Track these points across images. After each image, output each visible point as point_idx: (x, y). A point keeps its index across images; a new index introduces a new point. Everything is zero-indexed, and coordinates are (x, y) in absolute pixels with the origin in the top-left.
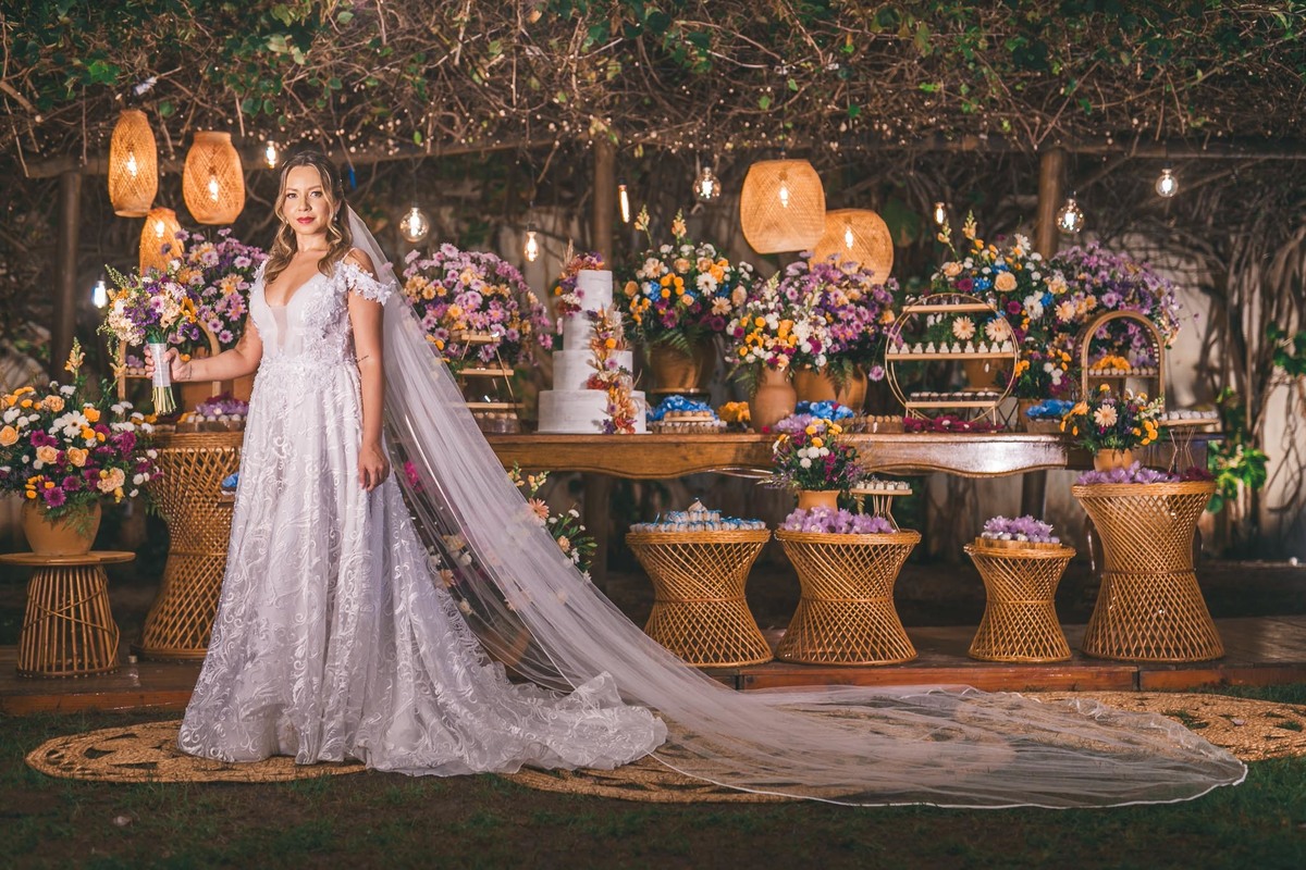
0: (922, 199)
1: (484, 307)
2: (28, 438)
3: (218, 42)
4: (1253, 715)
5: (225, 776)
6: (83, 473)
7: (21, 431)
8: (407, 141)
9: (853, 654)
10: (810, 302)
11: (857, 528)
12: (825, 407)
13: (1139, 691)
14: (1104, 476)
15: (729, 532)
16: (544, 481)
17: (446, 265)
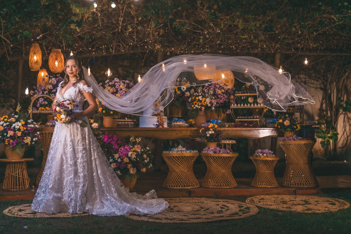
2: (6, 129)
3: (57, 26)
4: (324, 201)
5: (53, 216)
6: (20, 138)
7: (4, 127)
8: (108, 51)
9: (221, 185)
10: (210, 93)
11: (221, 152)
12: (214, 121)
13: (296, 195)
14: (286, 139)
15: (188, 153)
16: (140, 140)
17: (116, 84)
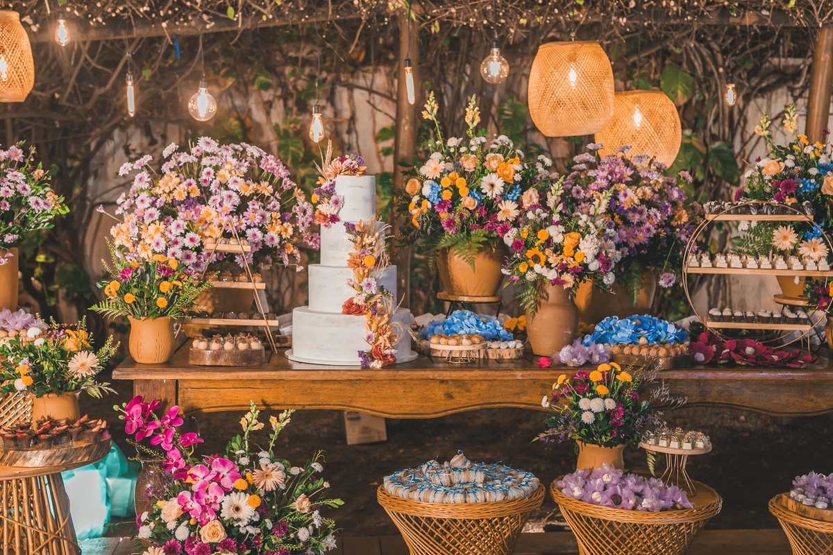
0: (696, 64)
1: (240, 210)
8: (222, 15)
11: (646, 503)
16: (288, 421)
17: (205, 161)
